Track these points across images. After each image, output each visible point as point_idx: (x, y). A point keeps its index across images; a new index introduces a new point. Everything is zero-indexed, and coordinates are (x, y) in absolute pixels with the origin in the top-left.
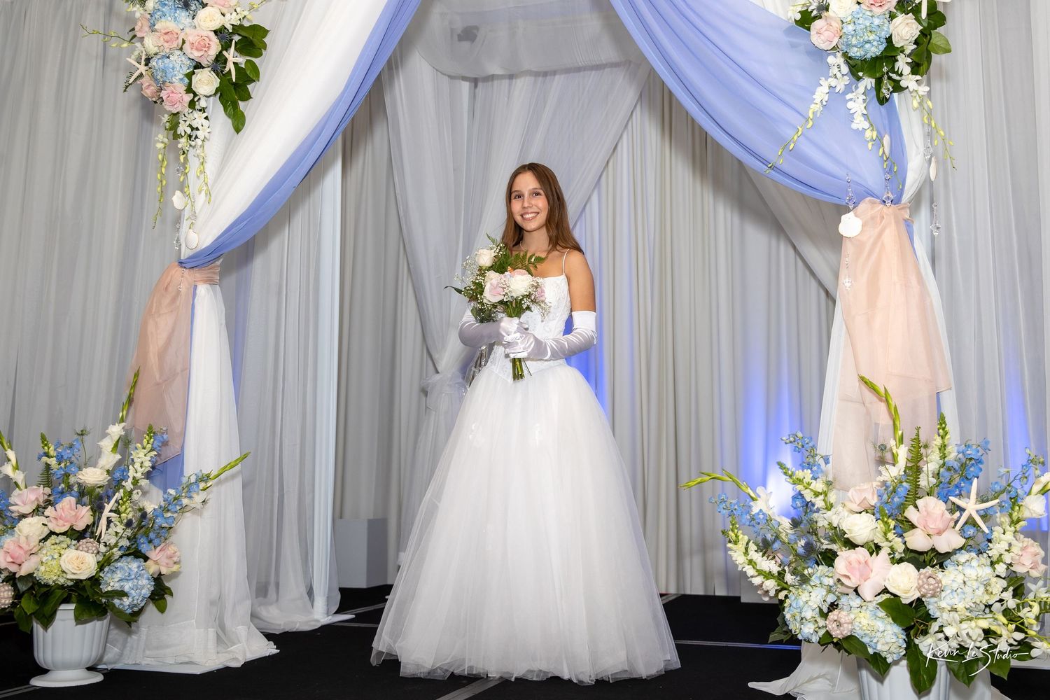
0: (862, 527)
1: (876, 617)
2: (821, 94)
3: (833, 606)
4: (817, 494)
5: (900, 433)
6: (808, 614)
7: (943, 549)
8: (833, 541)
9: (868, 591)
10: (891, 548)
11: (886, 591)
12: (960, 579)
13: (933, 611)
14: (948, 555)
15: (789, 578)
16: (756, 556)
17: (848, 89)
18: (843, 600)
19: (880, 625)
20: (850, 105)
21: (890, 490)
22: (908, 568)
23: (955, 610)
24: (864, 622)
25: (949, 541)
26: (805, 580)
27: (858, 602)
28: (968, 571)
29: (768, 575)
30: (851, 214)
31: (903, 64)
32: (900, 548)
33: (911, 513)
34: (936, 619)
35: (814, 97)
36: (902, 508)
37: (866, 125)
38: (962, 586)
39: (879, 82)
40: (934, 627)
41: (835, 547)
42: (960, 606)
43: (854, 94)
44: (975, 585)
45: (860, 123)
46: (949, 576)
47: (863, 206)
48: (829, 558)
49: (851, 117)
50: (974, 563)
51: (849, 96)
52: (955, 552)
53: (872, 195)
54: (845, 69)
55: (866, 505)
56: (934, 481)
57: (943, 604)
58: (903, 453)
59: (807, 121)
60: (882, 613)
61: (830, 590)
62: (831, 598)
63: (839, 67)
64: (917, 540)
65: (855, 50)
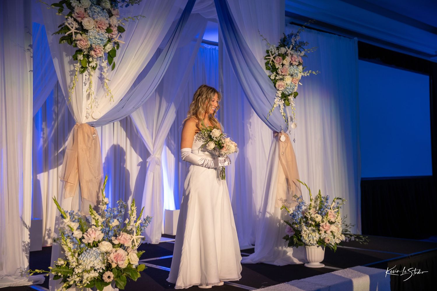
0: (319, 218)
2: (276, 101)
11: (331, 231)
22: (333, 226)
25: (334, 219)
27: (327, 234)
30: (283, 135)
31: (291, 98)
34: (335, 236)
37: (283, 112)
54: (280, 96)
59: (273, 108)
63: (279, 94)
65: (286, 92)
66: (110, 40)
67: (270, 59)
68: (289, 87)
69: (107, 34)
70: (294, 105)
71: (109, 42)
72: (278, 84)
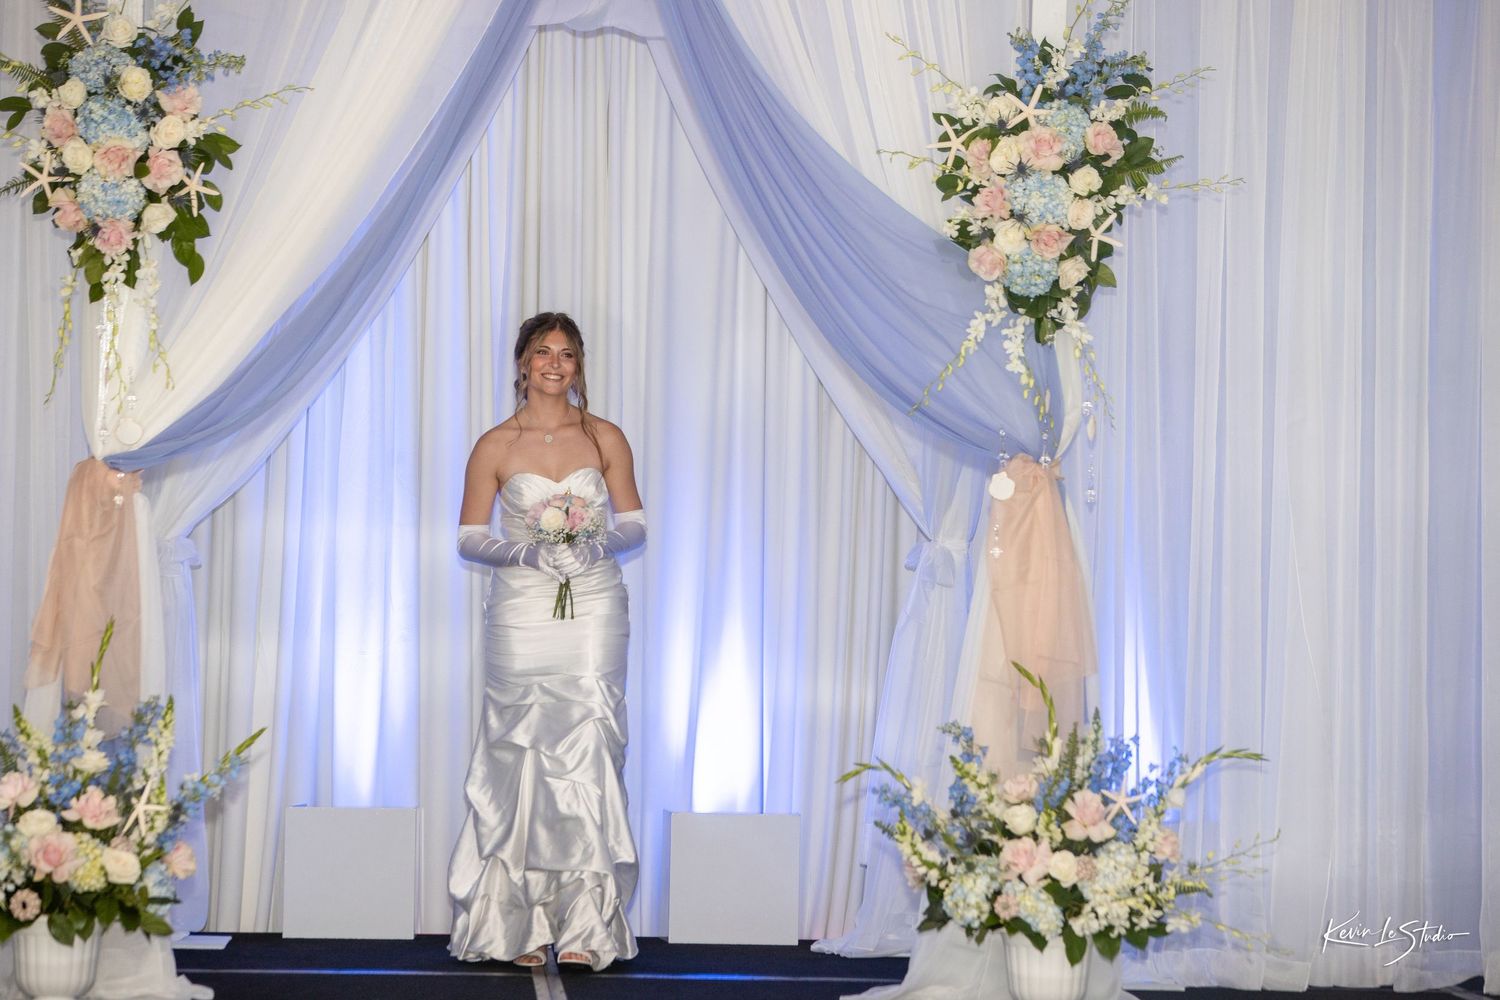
0: (1021, 819)
1: (1038, 899)
2: (977, 327)
3: (998, 893)
4: (980, 786)
5: (1055, 725)
6: (972, 900)
7: (1096, 838)
8: (992, 831)
9: (1031, 876)
10: (1051, 838)
11: (1047, 876)
12: (1112, 863)
13: (1087, 893)
14: (1101, 844)
15: (951, 868)
16: (922, 847)
17: (1004, 324)
18: (1008, 887)
19: (1042, 906)
20: (1007, 344)
21: (1050, 783)
22: (1067, 855)
23: (1106, 892)
24: (1029, 904)
25: (1100, 832)
26: (970, 868)
27: (1022, 886)
28: (1119, 858)
29: (931, 865)
30: (1003, 474)
31: (1067, 307)
32: (1059, 838)
33: (1069, 807)
34: (1087, 902)
35: (968, 330)
36: (1062, 800)
37: (1022, 369)
38: (1113, 870)
39: (1039, 323)
40: (1087, 908)
41: (995, 838)
42: (1110, 887)
43: (1011, 330)
44: (1124, 869)
45: (1016, 366)
46: (1103, 862)
47: (1017, 463)
48: (989, 849)
49: (1007, 358)
50: (1123, 851)
51: (1005, 332)
52: (1108, 841)
53: (1025, 451)
54: (1004, 302)
55: (1025, 796)
56: (1086, 774)
57: (1097, 887)
58: (1058, 746)
59: (959, 358)
60: (1044, 896)
61: (993, 878)
62: (995, 886)
63: (997, 300)
64: (1075, 832)
65: (1019, 288)
66: (152, 197)
67: (949, 149)
68: (1018, 268)
69: (135, 182)
70: (1090, 338)
71: (152, 202)
72: (974, 253)
